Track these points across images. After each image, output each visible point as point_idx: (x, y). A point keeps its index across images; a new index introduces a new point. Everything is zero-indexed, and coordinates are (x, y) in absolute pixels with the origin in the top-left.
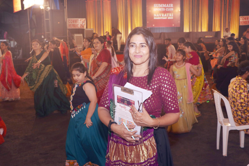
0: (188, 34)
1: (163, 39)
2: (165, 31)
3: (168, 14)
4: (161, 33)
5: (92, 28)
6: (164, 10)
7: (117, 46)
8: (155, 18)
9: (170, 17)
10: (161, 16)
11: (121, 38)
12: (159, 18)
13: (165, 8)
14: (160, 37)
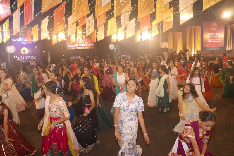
0: (230, 51)
1: (214, 54)
2: (215, 49)
3: (216, 39)
4: (213, 51)
5: (171, 48)
6: (214, 37)
7: (187, 58)
8: (208, 42)
9: (218, 41)
10: (212, 40)
11: (189, 54)
12: (211, 42)
13: (215, 36)
14: (212, 53)
